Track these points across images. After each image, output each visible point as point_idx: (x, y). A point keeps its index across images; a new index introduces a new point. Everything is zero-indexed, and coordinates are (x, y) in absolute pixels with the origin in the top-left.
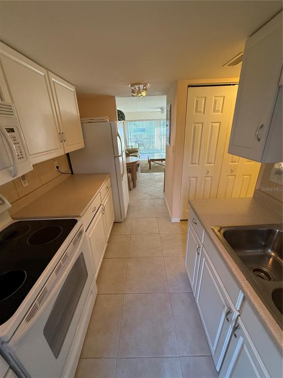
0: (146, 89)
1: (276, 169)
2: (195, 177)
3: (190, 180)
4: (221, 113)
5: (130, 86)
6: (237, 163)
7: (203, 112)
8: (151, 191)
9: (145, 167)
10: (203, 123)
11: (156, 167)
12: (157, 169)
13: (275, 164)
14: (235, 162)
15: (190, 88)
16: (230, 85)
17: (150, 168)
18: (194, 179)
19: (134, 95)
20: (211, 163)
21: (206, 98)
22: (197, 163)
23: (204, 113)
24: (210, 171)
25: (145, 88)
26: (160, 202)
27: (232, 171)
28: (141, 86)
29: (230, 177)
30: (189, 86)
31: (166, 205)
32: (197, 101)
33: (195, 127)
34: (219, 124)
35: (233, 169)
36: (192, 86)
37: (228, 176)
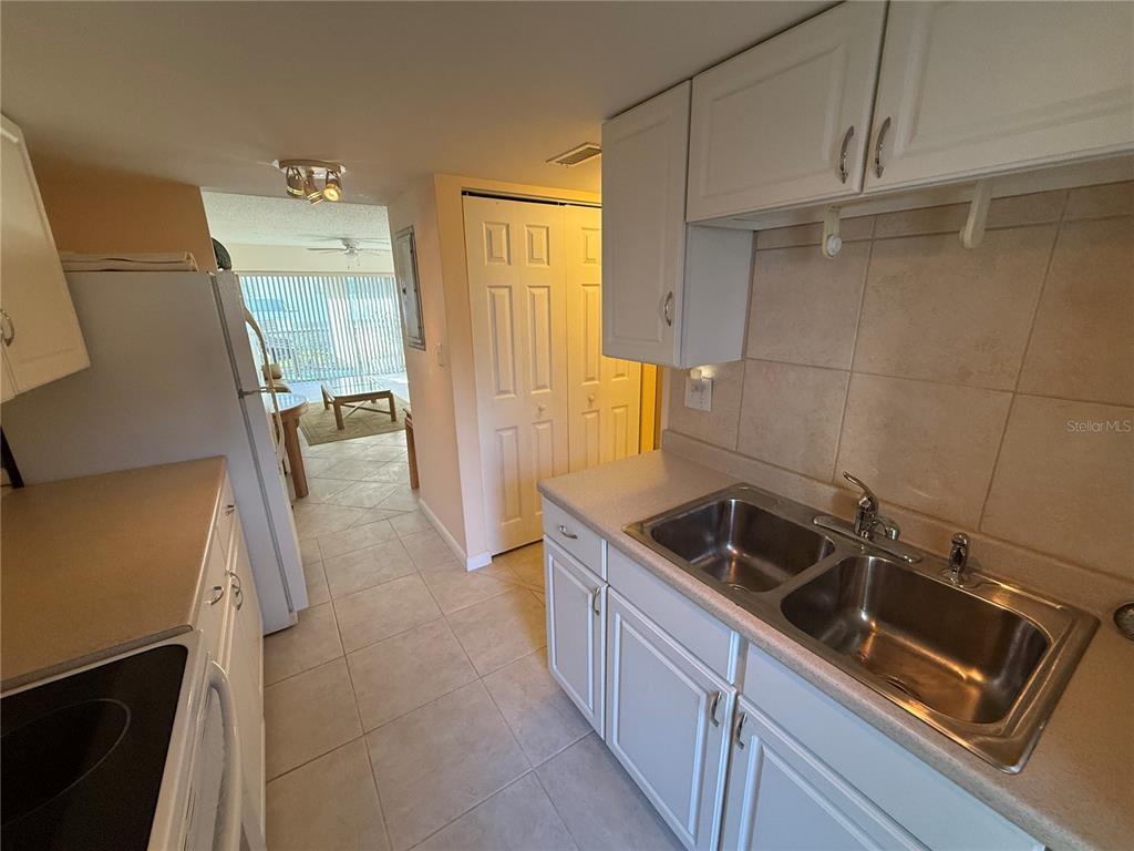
0: (337, 182)
1: (696, 381)
2: (512, 428)
3: (501, 437)
4: (546, 265)
5: (276, 164)
6: (597, 382)
7: (506, 258)
8: (369, 497)
9: (319, 426)
10: (510, 288)
11: (359, 419)
12: (367, 427)
13: (692, 372)
14: (593, 379)
15: (467, 197)
16: (555, 203)
17: (340, 426)
18: (510, 433)
19: (295, 191)
20: (544, 387)
21: (508, 226)
22: (511, 388)
23: (509, 263)
24: (544, 406)
25: (331, 177)
26: (410, 522)
27: (590, 400)
28: (320, 173)
29: (589, 416)
30: (464, 193)
31: (434, 528)
32: (490, 234)
33: (493, 296)
34: (546, 289)
35: (592, 397)
36: (471, 194)
37: (584, 413)
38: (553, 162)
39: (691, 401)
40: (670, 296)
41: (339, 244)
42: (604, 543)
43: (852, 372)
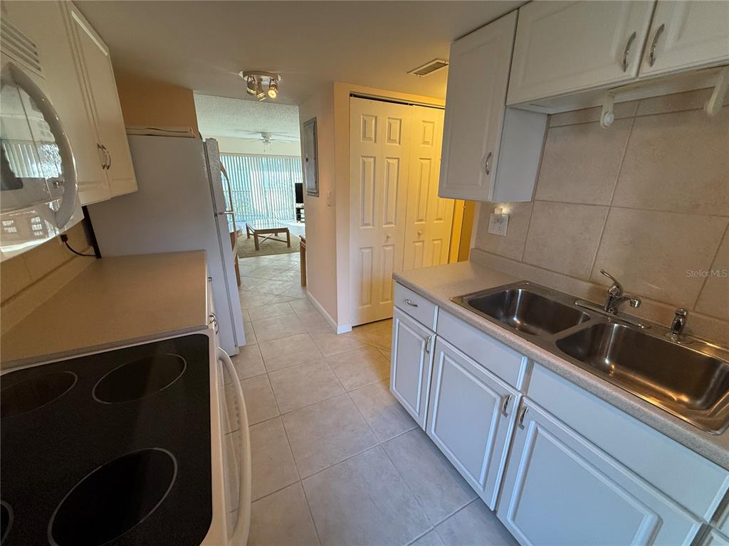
0: (275, 86)
1: (497, 215)
2: (370, 248)
3: (362, 253)
4: (398, 145)
5: (241, 74)
6: (424, 222)
7: (374, 139)
9: (244, 247)
10: (375, 158)
11: (268, 245)
12: (273, 249)
13: (495, 210)
14: (422, 220)
15: (352, 98)
16: (407, 104)
17: (257, 248)
18: (368, 251)
19: (252, 91)
20: (391, 223)
21: (376, 118)
22: (371, 224)
23: (375, 142)
24: (390, 235)
25: (273, 83)
26: (300, 305)
27: (419, 234)
28: (266, 80)
29: (417, 244)
30: (351, 95)
32: (365, 122)
33: (364, 162)
34: (397, 160)
35: (420, 232)
36: (355, 96)
37: (414, 242)
38: (412, 73)
39: (493, 229)
40: (490, 155)
41: (260, 136)
42: (437, 307)
43: (610, 207)
